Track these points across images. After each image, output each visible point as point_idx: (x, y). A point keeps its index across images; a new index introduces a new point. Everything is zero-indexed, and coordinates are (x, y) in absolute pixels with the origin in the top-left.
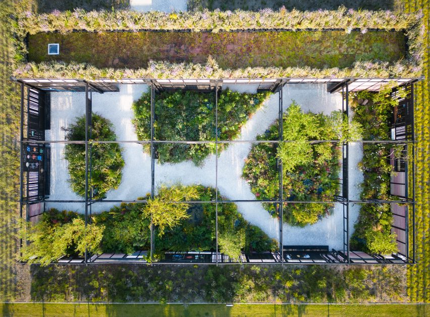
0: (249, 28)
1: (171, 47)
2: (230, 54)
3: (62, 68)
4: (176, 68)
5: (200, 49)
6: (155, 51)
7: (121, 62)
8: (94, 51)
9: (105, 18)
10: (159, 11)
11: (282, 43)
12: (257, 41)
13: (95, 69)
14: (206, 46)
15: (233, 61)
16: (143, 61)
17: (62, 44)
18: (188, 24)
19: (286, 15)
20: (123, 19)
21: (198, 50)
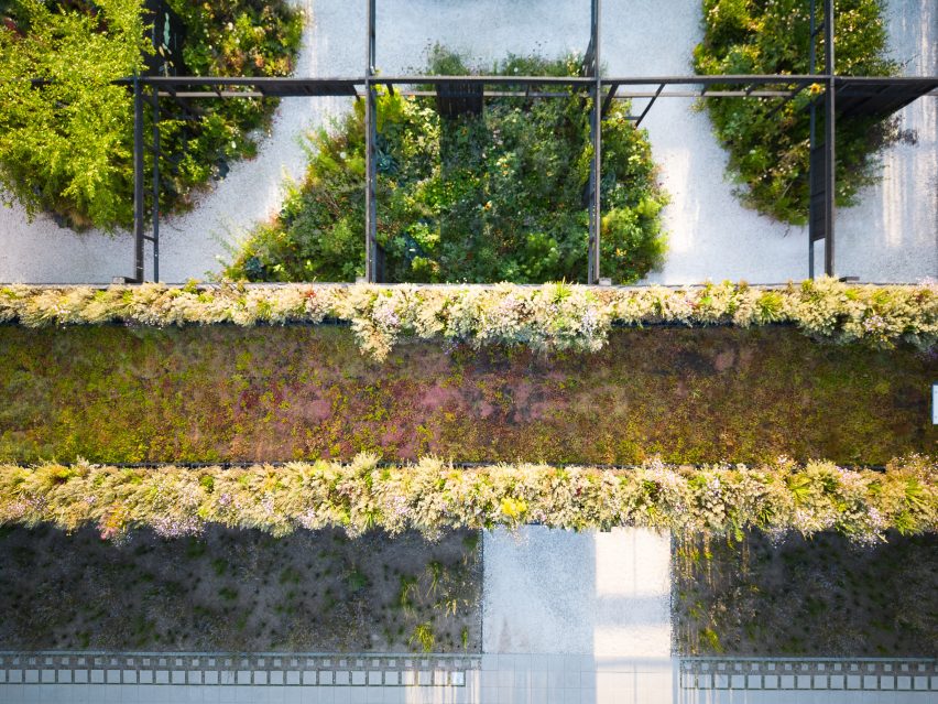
0: (243, 471)
1: (527, 410)
2: (317, 383)
3: (929, 321)
4: (506, 320)
5: (425, 402)
6: (585, 397)
7: (706, 359)
8: (806, 399)
9: (766, 506)
10: (568, 529)
11: (134, 420)
12: (223, 430)
13: (805, 319)
14: (402, 414)
15: (309, 360)
16: (626, 358)
17: (920, 423)
18: (465, 483)
19: (101, 511)
20: (700, 503)
21: (431, 400)
